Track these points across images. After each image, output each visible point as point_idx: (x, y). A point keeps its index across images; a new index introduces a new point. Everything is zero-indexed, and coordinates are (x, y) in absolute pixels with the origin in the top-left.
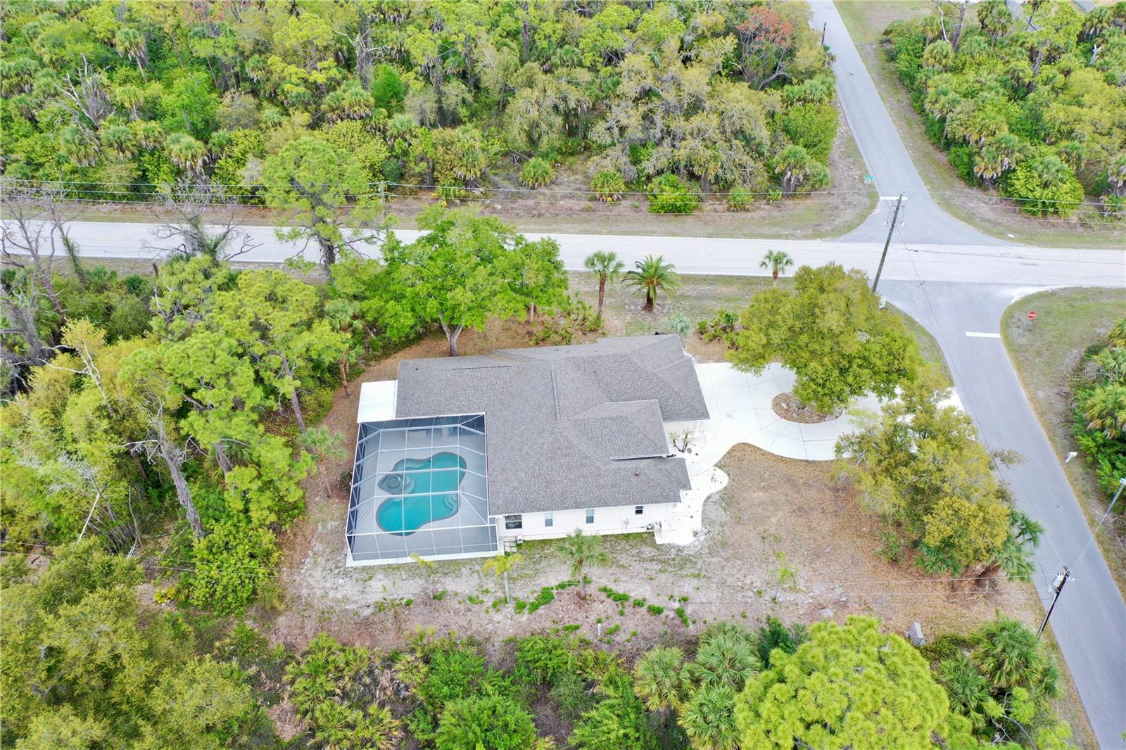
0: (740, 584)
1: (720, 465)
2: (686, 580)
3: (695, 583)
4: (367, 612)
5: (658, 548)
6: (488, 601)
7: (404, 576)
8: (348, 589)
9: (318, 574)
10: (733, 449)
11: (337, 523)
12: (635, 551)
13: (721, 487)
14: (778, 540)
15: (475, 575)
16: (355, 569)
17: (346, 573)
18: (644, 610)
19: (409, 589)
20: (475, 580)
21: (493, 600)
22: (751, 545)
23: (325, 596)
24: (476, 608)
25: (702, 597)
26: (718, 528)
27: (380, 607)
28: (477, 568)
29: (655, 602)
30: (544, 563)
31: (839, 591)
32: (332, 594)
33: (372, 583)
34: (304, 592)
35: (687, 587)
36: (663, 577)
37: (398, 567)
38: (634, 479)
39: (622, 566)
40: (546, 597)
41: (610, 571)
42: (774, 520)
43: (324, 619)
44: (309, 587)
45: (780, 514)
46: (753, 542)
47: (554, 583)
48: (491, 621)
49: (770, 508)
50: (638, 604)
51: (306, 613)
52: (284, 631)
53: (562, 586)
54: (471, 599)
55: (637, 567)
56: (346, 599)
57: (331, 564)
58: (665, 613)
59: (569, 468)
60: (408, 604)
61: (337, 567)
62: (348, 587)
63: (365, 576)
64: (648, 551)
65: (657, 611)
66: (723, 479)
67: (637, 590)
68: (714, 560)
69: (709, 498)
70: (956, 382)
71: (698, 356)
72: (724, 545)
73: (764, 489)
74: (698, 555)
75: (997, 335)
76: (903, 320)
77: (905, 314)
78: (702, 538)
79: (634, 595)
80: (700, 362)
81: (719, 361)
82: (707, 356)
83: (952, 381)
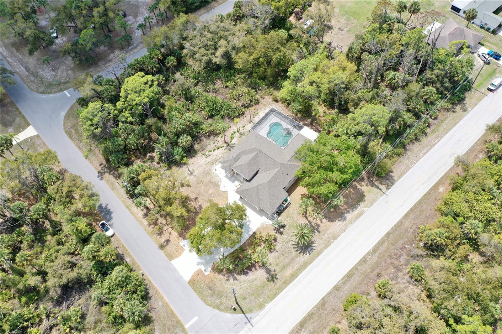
0: (198, 168)
1: (226, 192)
3: (207, 162)
4: (259, 111)
13: (221, 186)
14: (198, 184)
18: (212, 150)
21: (240, 129)
24: (242, 126)
25: (204, 161)
26: (212, 176)
27: (258, 113)
29: (212, 152)
35: (208, 160)
36: (215, 157)
42: (202, 188)
43: (265, 105)
45: (202, 190)
46: (203, 179)
49: (206, 190)
50: (214, 150)
52: (268, 99)
54: (244, 126)
55: (221, 155)
58: (208, 152)
65: (210, 151)
66: (222, 189)
68: (208, 168)
70: (188, 285)
71: (265, 225)
72: (208, 173)
73: (211, 194)
74: (211, 167)
75: (187, 326)
76: (222, 307)
77: (224, 311)
78: (214, 171)
79: (217, 151)
80: (262, 223)
81: (258, 229)
82: (263, 227)
83: (190, 284)
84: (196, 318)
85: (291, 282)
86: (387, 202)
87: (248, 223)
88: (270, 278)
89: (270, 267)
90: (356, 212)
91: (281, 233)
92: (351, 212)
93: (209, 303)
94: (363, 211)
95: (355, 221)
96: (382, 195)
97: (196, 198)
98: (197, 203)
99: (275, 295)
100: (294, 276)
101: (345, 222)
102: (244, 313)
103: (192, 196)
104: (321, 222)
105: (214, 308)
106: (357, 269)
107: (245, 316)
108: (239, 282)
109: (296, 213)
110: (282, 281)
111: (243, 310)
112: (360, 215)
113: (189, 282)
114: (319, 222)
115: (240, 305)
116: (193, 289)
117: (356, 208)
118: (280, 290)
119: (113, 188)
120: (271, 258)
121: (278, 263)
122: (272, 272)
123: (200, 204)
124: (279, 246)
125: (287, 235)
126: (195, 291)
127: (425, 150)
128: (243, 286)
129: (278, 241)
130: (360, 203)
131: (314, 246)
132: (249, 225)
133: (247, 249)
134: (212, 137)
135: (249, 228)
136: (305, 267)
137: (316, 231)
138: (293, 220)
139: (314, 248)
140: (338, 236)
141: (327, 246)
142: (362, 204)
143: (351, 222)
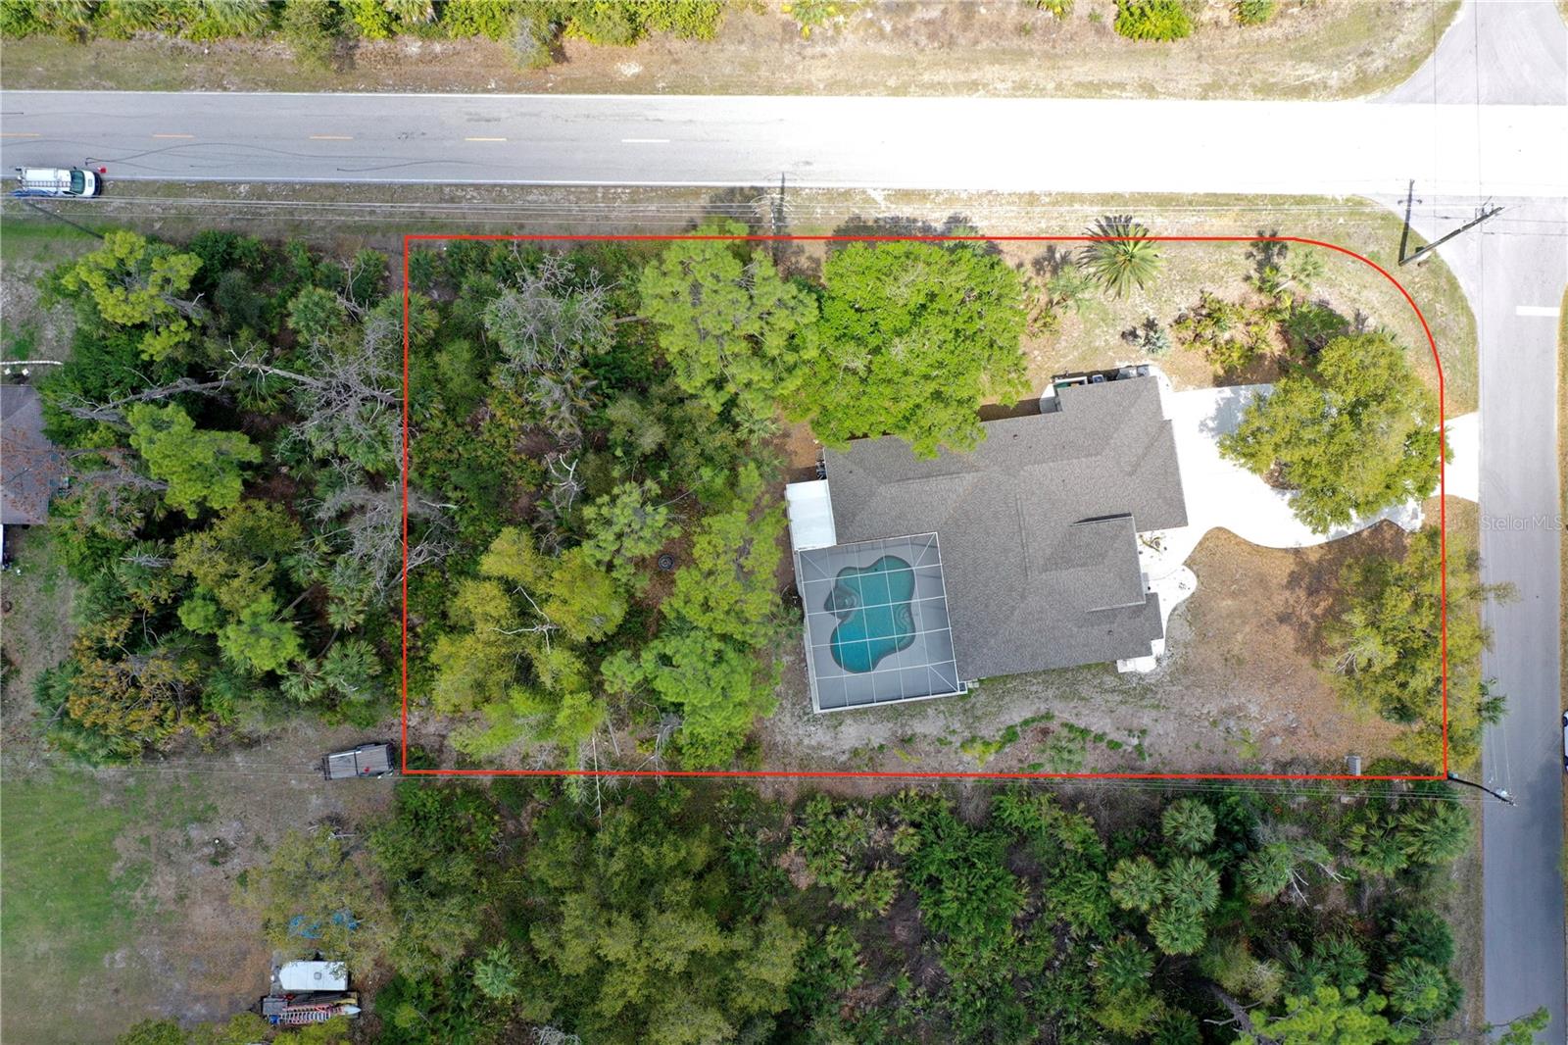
0: (1197, 713)
1: (1190, 563)
2: (1146, 711)
3: (1154, 713)
4: (844, 758)
5: (1121, 677)
6: (957, 740)
7: (872, 720)
8: (819, 736)
9: (787, 719)
10: (1205, 539)
11: (792, 658)
12: (1097, 682)
13: (1187, 594)
14: (1240, 661)
15: (941, 716)
16: (824, 715)
17: (815, 720)
18: (1104, 745)
19: (879, 733)
20: (941, 722)
21: (960, 740)
22: (1212, 669)
23: (800, 743)
24: (945, 749)
25: (1160, 729)
26: (1182, 650)
27: (855, 752)
28: (942, 708)
29: (1114, 736)
30: (1007, 699)
31: (1291, 716)
32: (806, 741)
33: (843, 728)
34: (779, 738)
35: (1146, 720)
36: (1123, 709)
37: (866, 711)
38: (1107, 638)
39: (1083, 699)
40: (1011, 735)
41: (1072, 705)
42: (1239, 637)
43: (804, 763)
44: (781, 732)
45: (1247, 629)
46: (1215, 666)
47: (1018, 720)
48: (961, 762)
49: (1238, 621)
50: (1099, 738)
51: (786, 761)
53: (1026, 722)
54: (939, 740)
55: (1098, 699)
56: (821, 746)
57: (798, 710)
58: (1125, 747)
59: (1040, 631)
60: (881, 747)
61: (805, 714)
62: (820, 732)
63: (835, 723)
64: (1110, 681)
65: (1114, 745)
66: (1191, 582)
67: (1099, 723)
68: (1174, 689)
69: (1175, 609)
70: (1480, 404)
71: (1175, 379)
72: (1186, 670)
73: (1233, 595)
74: (1159, 684)
75: (1556, 312)
76: (1443, 283)
77: (1448, 271)
78: (1164, 664)
79: (1095, 729)
80: (1177, 389)
81: (1200, 387)
82: (1185, 378)
83: (1476, 401)
84: (1523, 311)
85: (1238, 198)
86: (808, 163)
87: (1211, 424)
88: (1276, 250)
89: (1252, 272)
90: (905, 211)
91: (1150, 325)
92: (920, 224)
93: (1464, 320)
94: (887, 198)
95: (938, 193)
96: (796, 191)
97: (1283, 619)
98: (1291, 602)
99: (1300, 201)
100: (1216, 201)
101: (965, 213)
102: (1407, 226)
103: (1287, 635)
104: (1020, 265)
105: (1463, 298)
106: (1059, 87)
107: (1408, 218)
108: (1357, 306)
109: (1064, 344)
110: (1255, 215)
111: (1401, 234)
112: (905, 195)
113: (1475, 408)
114: (1029, 270)
115: (1398, 252)
116: (1476, 384)
117: (896, 220)
118: (1277, 201)
119: (1474, 868)
120: (1231, 290)
121: (1225, 264)
122: (1259, 257)
123: (1287, 593)
124: (1185, 301)
125: (1141, 311)
126: (1476, 376)
127: (530, 198)
128: (1355, 288)
129: (1177, 314)
130: (870, 223)
131: (1101, 226)
132: (1213, 419)
133: (1272, 361)
134: (1069, 788)
135: (1219, 410)
136: (1172, 199)
137: (1058, 256)
138: (1088, 333)
139: (1104, 223)
140: (1021, 196)
141: (1072, 198)
142: (870, 215)
143: (952, 198)
